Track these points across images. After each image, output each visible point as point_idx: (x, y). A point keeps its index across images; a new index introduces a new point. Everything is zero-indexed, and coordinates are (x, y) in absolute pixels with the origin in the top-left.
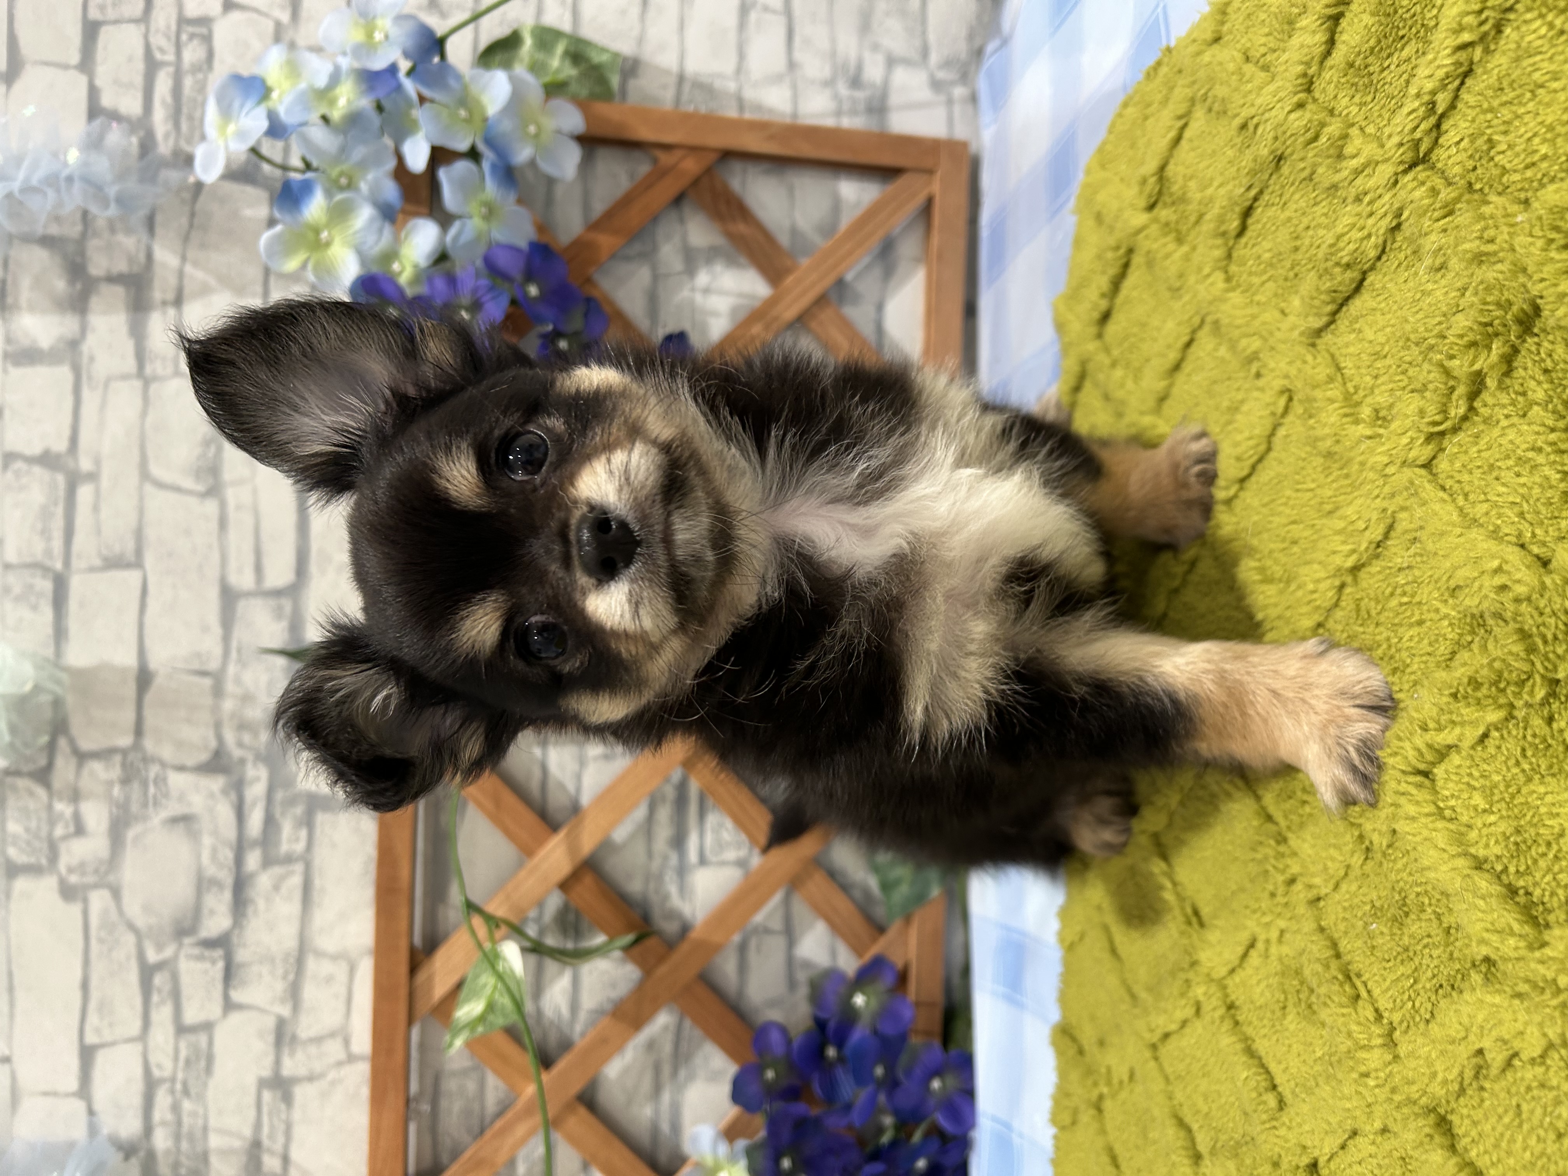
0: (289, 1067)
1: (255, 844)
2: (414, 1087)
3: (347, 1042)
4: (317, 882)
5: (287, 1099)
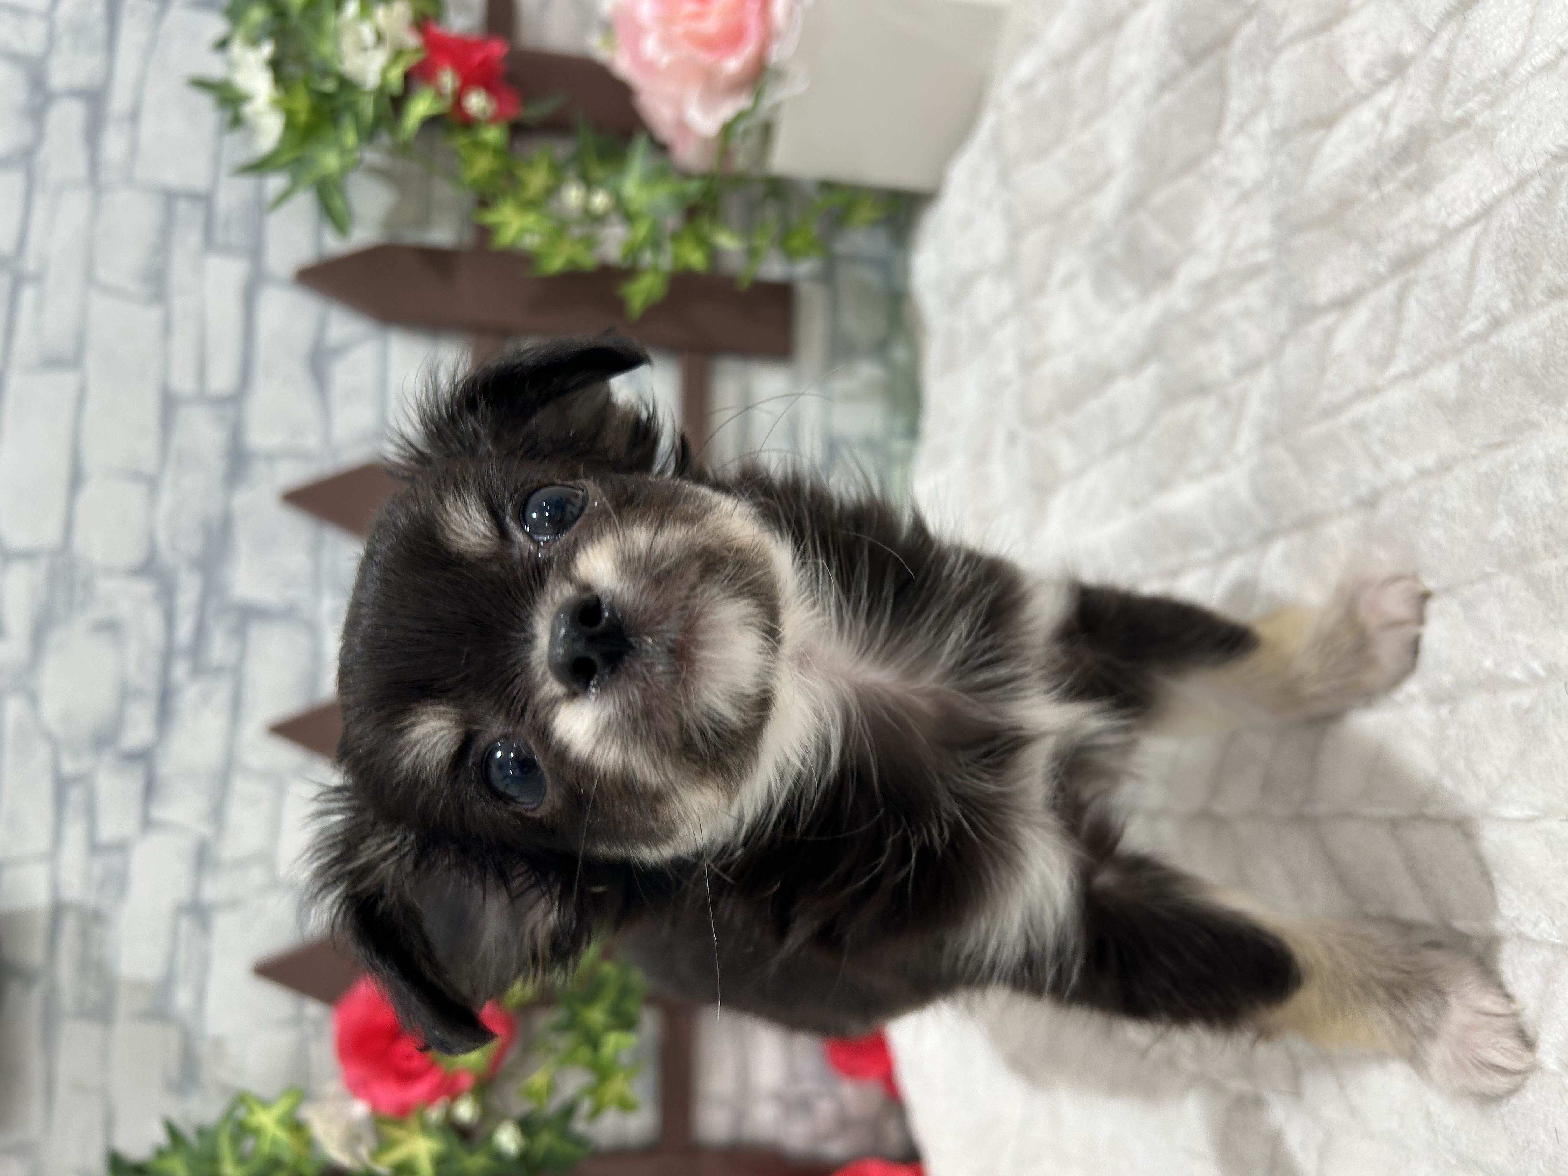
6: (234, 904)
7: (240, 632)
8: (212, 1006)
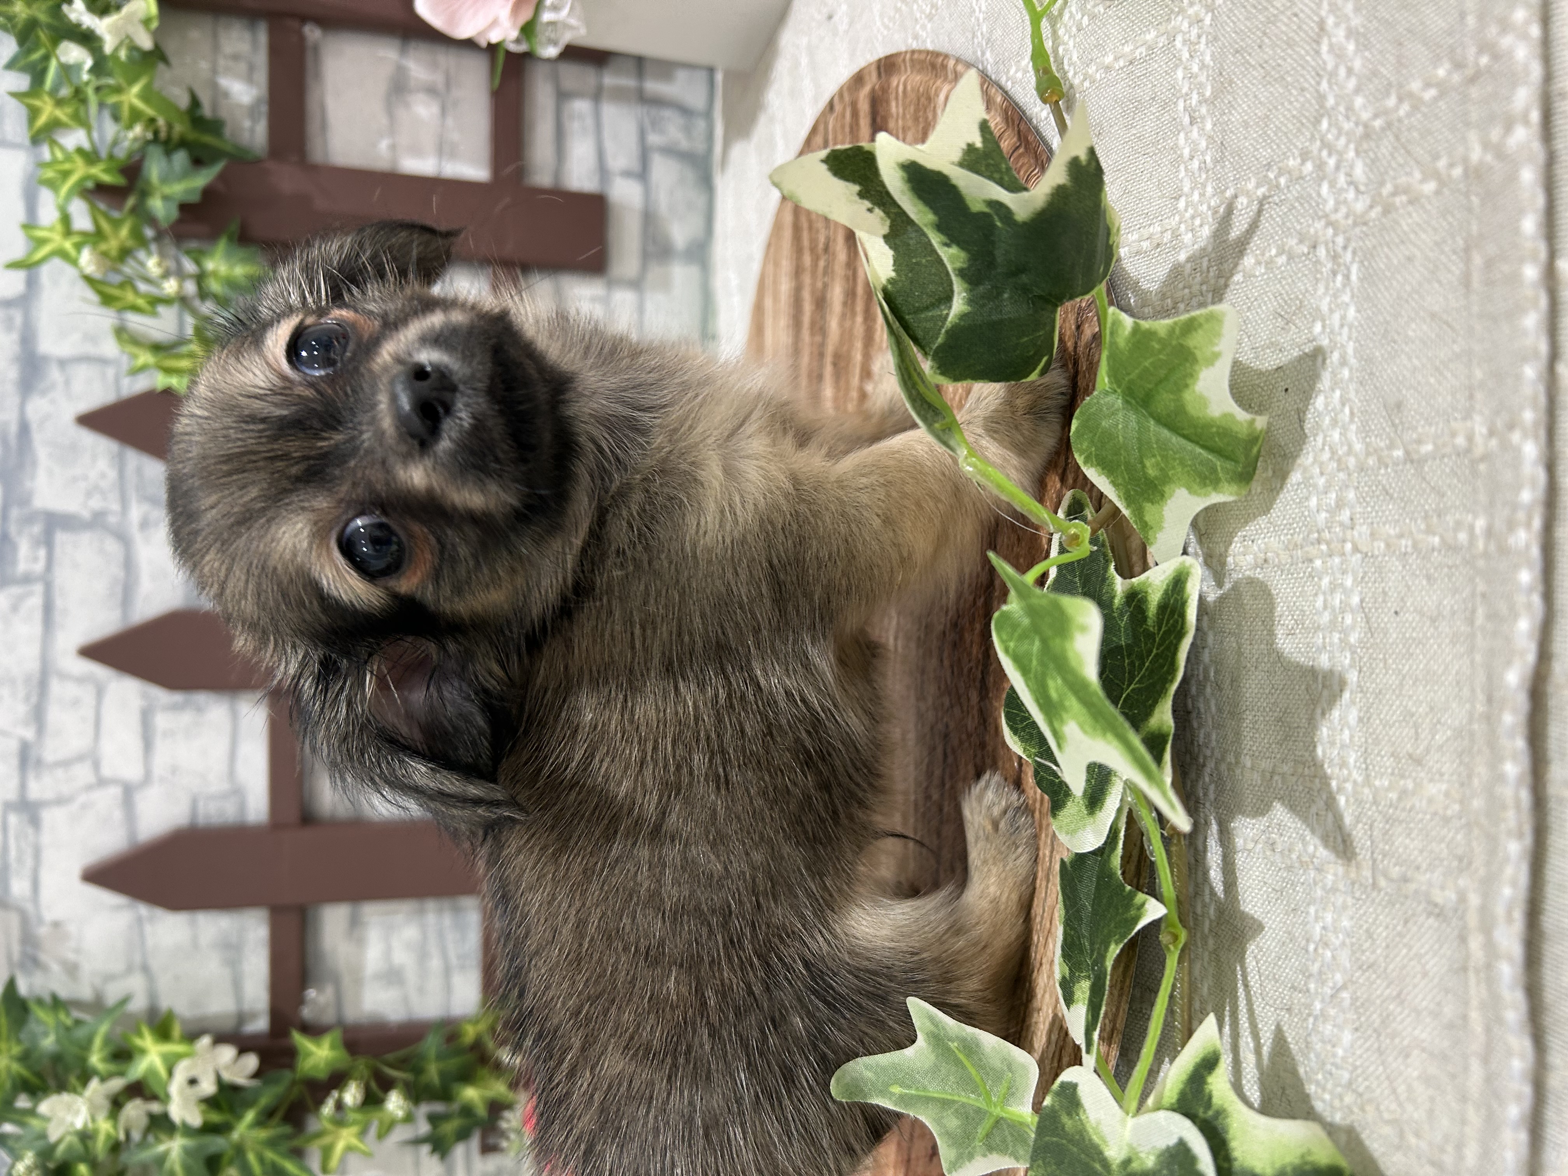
6: (60, 801)
7: (47, 541)
8: (46, 894)
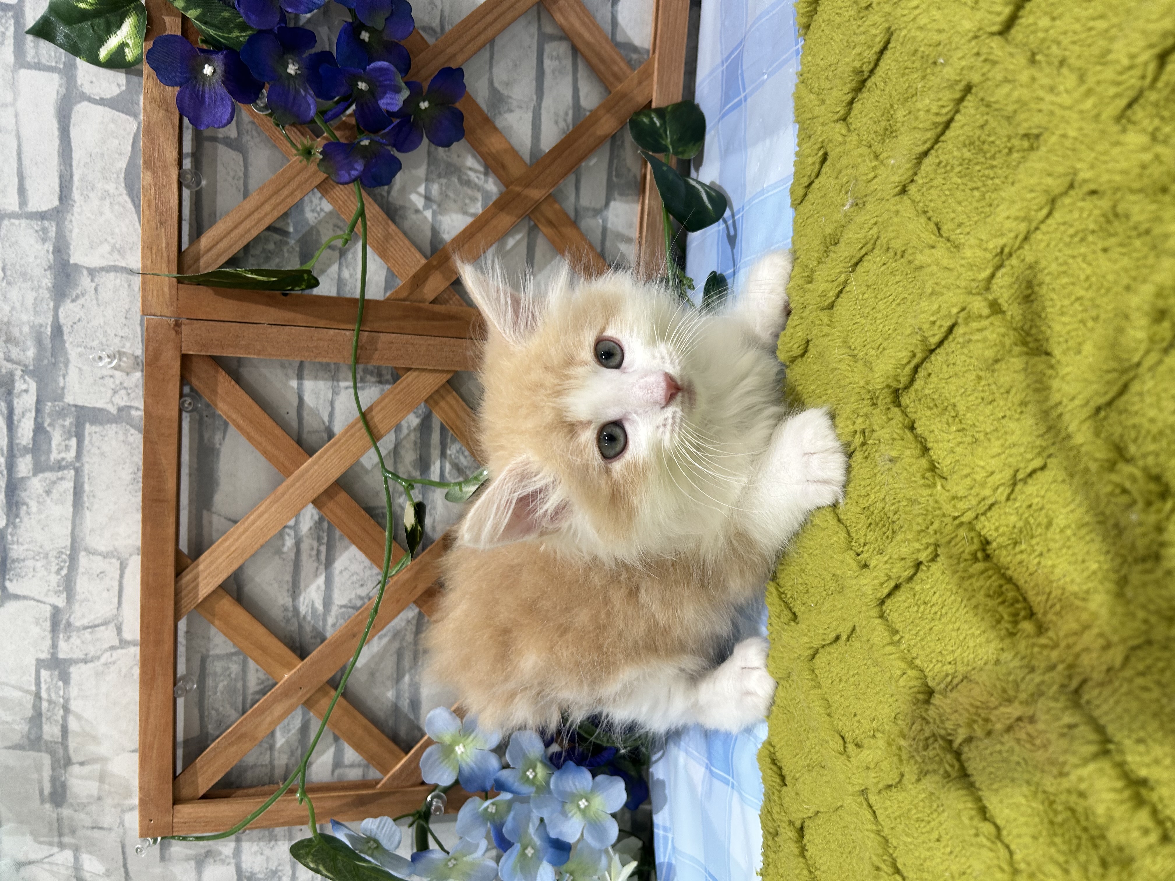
0: (64, 651)
1: (26, 450)
2: (181, 669)
3: (119, 630)
4: (87, 488)
5: (65, 677)
